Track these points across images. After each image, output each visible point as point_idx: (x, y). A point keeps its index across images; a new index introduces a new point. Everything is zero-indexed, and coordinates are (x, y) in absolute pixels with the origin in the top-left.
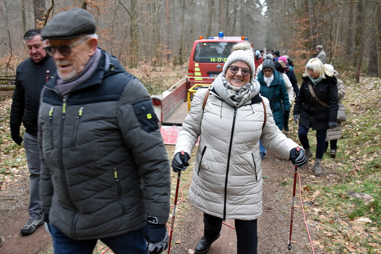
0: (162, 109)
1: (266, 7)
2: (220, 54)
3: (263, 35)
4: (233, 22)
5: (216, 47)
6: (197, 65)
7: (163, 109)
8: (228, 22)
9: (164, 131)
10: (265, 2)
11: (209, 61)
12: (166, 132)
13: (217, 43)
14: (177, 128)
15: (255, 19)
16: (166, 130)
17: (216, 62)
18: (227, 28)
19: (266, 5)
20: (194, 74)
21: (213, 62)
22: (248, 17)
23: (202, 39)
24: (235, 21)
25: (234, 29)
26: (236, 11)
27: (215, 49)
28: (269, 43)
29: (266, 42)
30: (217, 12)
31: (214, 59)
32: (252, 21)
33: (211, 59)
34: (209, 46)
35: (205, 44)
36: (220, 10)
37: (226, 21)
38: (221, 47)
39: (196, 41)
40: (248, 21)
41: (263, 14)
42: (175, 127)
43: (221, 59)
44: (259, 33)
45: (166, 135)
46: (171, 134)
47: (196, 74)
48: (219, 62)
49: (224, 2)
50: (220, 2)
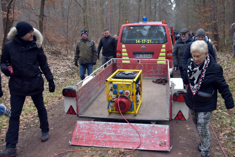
0: (77, 101)
1: (175, 4)
2: (144, 36)
3: (173, 22)
4: (154, 14)
5: (141, 30)
6: (124, 46)
7: (79, 101)
8: (150, 14)
9: (79, 127)
10: (174, 1)
11: (134, 42)
12: (82, 130)
13: (141, 27)
14: (94, 124)
15: (168, 12)
16: (81, 127)
17: (141, 43)
18: (150, 18)
19: (175, 3)
20: (121, 54)
21: (138, 43)
22: (164, 11)
23: (128, 23)
24: (155, 13)
25: (155, 19)
26: (155, 7)
27: (140, 32)
28: (177, 28)
29: (175, 27)
30: (144, 7)
31: (139, 40)
32: (166, 13)
33: (136, 40)
34: (135, 29)
35: (132, 28)
36: (145, 6)
37: (150, 13)
38: (145, 30)
39: (123, 25)
40: (164, 13)
41: (173, 9)
42: (93, 122)
43: (145, 40)
44: (171, 21)
45: (82, 133)
46: (87, 131)
47: (123, 54)
48: (143, 44)
49: (148, 1)
50: (145, 1)
